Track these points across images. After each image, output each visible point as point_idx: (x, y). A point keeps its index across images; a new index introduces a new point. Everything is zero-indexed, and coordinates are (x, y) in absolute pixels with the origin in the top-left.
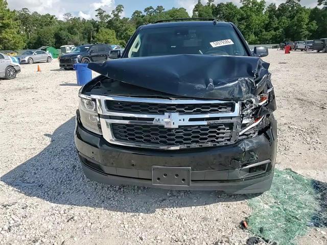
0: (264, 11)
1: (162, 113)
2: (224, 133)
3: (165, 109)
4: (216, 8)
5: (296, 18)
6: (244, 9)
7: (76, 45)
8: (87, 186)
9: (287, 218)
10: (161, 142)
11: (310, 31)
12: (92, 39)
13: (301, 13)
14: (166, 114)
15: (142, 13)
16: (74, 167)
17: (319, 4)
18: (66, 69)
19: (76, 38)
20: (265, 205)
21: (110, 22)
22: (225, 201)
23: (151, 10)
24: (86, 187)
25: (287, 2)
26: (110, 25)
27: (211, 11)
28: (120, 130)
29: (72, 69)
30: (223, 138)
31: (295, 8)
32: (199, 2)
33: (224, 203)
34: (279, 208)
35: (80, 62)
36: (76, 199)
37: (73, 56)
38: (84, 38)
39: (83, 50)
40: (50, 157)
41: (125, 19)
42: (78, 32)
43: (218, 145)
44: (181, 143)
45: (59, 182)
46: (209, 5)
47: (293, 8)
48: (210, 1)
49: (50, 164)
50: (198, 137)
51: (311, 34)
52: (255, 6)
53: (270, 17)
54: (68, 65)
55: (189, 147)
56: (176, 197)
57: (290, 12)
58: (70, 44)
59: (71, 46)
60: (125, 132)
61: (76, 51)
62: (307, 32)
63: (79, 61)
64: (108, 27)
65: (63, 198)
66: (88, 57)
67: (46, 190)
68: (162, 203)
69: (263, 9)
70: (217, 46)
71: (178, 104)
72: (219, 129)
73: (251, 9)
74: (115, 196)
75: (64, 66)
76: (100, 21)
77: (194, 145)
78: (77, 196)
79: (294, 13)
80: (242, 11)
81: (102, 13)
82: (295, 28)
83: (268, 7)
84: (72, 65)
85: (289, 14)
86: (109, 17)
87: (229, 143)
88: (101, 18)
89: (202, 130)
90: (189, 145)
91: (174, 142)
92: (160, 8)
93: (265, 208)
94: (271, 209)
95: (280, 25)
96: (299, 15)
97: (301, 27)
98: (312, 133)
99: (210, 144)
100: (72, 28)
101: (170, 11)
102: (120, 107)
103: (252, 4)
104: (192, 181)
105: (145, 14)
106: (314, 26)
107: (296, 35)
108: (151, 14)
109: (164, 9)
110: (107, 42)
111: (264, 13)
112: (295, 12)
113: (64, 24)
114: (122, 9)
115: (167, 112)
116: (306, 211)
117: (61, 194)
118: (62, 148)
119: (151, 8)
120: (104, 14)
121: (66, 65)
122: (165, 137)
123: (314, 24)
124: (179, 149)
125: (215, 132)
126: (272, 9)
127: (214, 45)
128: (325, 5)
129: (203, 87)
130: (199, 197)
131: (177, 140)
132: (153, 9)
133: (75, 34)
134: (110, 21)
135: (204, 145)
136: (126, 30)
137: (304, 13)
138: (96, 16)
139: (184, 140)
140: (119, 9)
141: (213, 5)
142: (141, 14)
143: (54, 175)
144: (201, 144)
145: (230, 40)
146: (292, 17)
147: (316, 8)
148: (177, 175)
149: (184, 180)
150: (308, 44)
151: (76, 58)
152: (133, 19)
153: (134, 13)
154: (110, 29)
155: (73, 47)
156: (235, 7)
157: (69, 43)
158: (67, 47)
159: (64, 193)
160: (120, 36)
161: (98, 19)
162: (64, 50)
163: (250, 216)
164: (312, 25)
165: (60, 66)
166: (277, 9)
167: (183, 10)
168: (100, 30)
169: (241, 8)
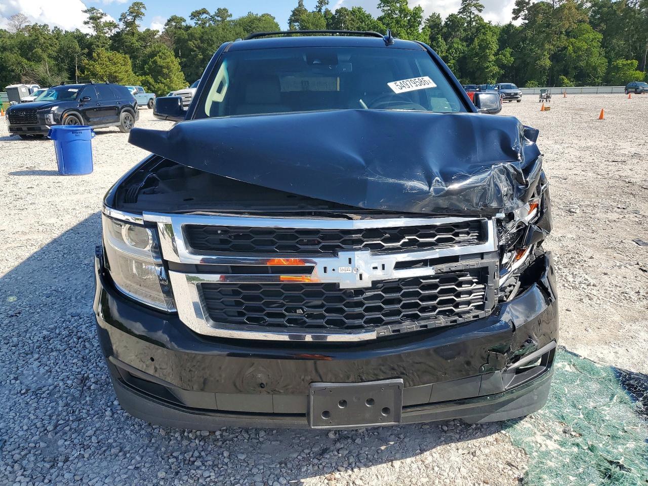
0: (421, 27)
1: (332, 251)
2: (470, 293)
3: (337, 243)
4: (333, 17)
5: (476, 41)
6: (386, 21)
7: (43, 83)
8: (128, 432)
9: (602, 469)
10: (329, 322)
11: (502, 66)
12: (77, 73)
13: (484, 34)
14: (343, 256)
15: (185, 21)
16: (84, 380)
17: (515, 18)
18: (25, 138)
19: (42, 69)
20: (548, 442)
21: (117, 38)
22: (459, 440)
23: (204, 16)
24: (125, 436)
25: (459, 13)
26: (118, 43)
27: (324, 22)
28: (225, 299)
29: (40, 137)
30: (468, 303)
31: (474, 23)
32: (300, 5)
33: (459, 444)
34: (578, 445)
35: (58, 121)
36: (105, 472)
37: (41, 107)
38: (60, 70)
39: (63, 96)
40: (14, 357)
41: (150, 34)
42: (45, 56)
43: (460, 320)
44: (378, 322)
45: (50, 428)
46: (320, 11)
47: (470, 23)
48: (321, 3)
49: (16, 379)
50: (416, 305)
51: (502, 72)
52: (405, 16)
53: (433, 38)
54: (29, 129)
55: (398, 331)
56: (350, 441)
57: (465, 30)
58: (27, 82)
59: (30, 86)
60: (238, 304)
61: (45, 96)
62: (496, 69)
63: (55, 120)
64: (113, 48)
65: (67, 476)
66: (77, 110)
67: (17, 457)
68: (324, 462)
69: (420, 23)
70: (405, 90)
71: (367, 230)
72: (460, 284)
73: (398, 22)
74: (203, 454)
75: (19, 129)
76: (95, 33)
77: (408, 326)
78: (104, 464)
79: (473, 34)
80: (381, 25)
81: (99, 18)
82: (476, 59)
83: (428, 20)
84: (40, 130)
85: (463, 35)
86: (116, 26)
87: (481, 314)
88: (97, 27)
89: (425, 288)
90: (396, 327)
91: (360, 322)
92: (222, 13)
93: (551, 448)
94: (563, 449)
95: (450, 53)
96: (481, 37)
97: (485, 58)
98: (573, 264)
99: (443, 321)
100: (30, 48)
101: (243, 18)
102: (223, 242)
103: (400, 11)
104: (404, 407)
105: (192, 23)
106: (508, 57)
107: (479, 72)
108: (205, 23)
109: (231, 16)
110: (113, 79)
111: (421, 31)
112: (474, 30)
113: (11, 37)
114: (143, 10)
115: (343, 249)
116: (631, 445)
117: (60, 464)
118: (45, 332)
119: (204, 11)
120: (103, 20)
121: (25, 128)
122: (341, 311)
123: (508, 55)
124: (374, 337)
125: (453, 290)
126: (434, 23)
127: (396, 87)
128: (525, 19)
129: (422, 186)
130: (402, 436)
131: (369, 316)
132: (208, 13)
133: (39, 60)
134: (118, 35)
135: (431, 324)
136: (153, 55)
137: (489, 33)
138: (86, 23)
139: (385, 315)
140: (136, 11)
141: (327, 12)
142: (183, 24)
143: (31, 409)
144: (423, 323)
145: (427, 78)
146: (469, 40)
147: (510, 25)
148: (370, 401)
149: (386, 410)
150: (503, 90)
151: (49, 112)
152: (167, 32)
153: (169, 21)
154: (119, 52)
155: (36, 88)
156: (369, 16)
157: (24, 78)
158: (22, 89)
159: (66, 460)
160: (142, 68)
161: (89, 31)
162: (14, 94)
163: (527, 474)
164: (505, 56)
165: (11, 129)
166: (443, 23)
167: (267, 19)
168: (94, 55)
169: (380, 19)
